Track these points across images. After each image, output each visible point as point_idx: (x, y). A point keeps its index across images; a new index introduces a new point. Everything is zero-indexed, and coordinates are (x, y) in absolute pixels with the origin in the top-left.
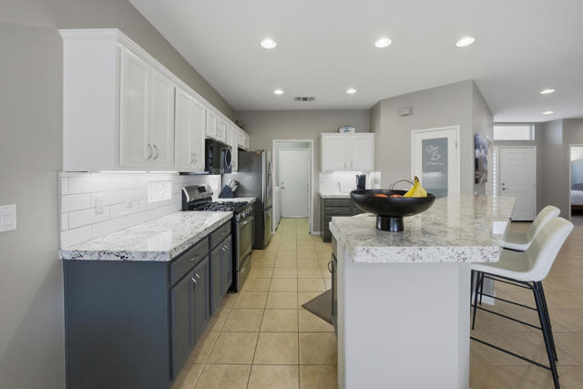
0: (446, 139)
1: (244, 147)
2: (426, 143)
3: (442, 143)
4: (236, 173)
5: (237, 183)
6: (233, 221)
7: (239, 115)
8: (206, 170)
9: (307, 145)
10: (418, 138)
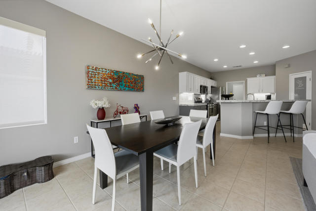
0: (306, 77)
1: (214, 86)
2: (296, 79)
3: (304, 79)
4: (211, 95)
5: (211, 98)
6: (207, 106)
7: (211, 75)
8: (200, 93)
9: (242, 83)
10: (292, 77)
